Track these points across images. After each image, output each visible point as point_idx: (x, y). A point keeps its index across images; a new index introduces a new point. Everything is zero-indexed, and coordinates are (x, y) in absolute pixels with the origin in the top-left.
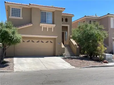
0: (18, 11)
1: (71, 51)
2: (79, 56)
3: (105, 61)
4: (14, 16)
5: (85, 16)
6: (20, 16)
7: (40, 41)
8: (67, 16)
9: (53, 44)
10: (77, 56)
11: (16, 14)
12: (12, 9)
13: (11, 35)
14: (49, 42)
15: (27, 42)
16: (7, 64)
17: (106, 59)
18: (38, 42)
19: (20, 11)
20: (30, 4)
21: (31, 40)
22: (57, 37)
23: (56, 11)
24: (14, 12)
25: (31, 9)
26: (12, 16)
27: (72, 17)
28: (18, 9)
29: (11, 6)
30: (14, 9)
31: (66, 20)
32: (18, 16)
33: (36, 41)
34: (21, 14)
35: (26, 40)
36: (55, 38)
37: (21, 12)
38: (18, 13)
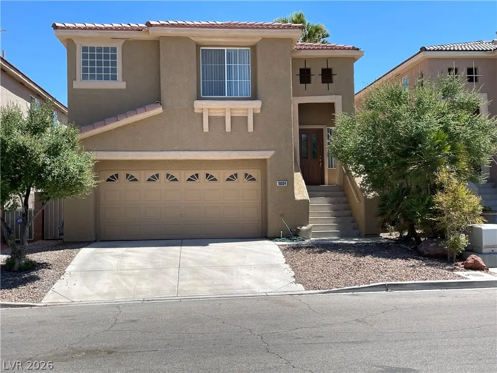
0: (106, 57)
1: (347, 212)
2: (377, 235)
3: (472, 258)
4: (92, 77)
5: (423, 49)
6: (114, 78)
7: (202, 174)
8: (327, 59)
9: (256, 186)
10: (367, 236)
11: (99, 70)
12: (85, 49)
13: (43, 158)
14: (241, 176)
15: (149, 180)
16: (34, 273)
17: (484, 251)
18: (193, 178)
19: (114, 57)
20: (149, 25)
21: (163, 174)
22: (272, 152)
23: (264, 39)
24: (92, 63)
25: (156, 43)
26: (85, 77)
27: (354, 59)
28: (106, 49)
29: (81, 38)
30: (92, 49)
31: (327, 75)
32: (107, 78)
33: (183, 175)
34: (119, 67)
35: (143, 172)
36: (265, 160)
37: (119, 60)
38: (107, 64)
